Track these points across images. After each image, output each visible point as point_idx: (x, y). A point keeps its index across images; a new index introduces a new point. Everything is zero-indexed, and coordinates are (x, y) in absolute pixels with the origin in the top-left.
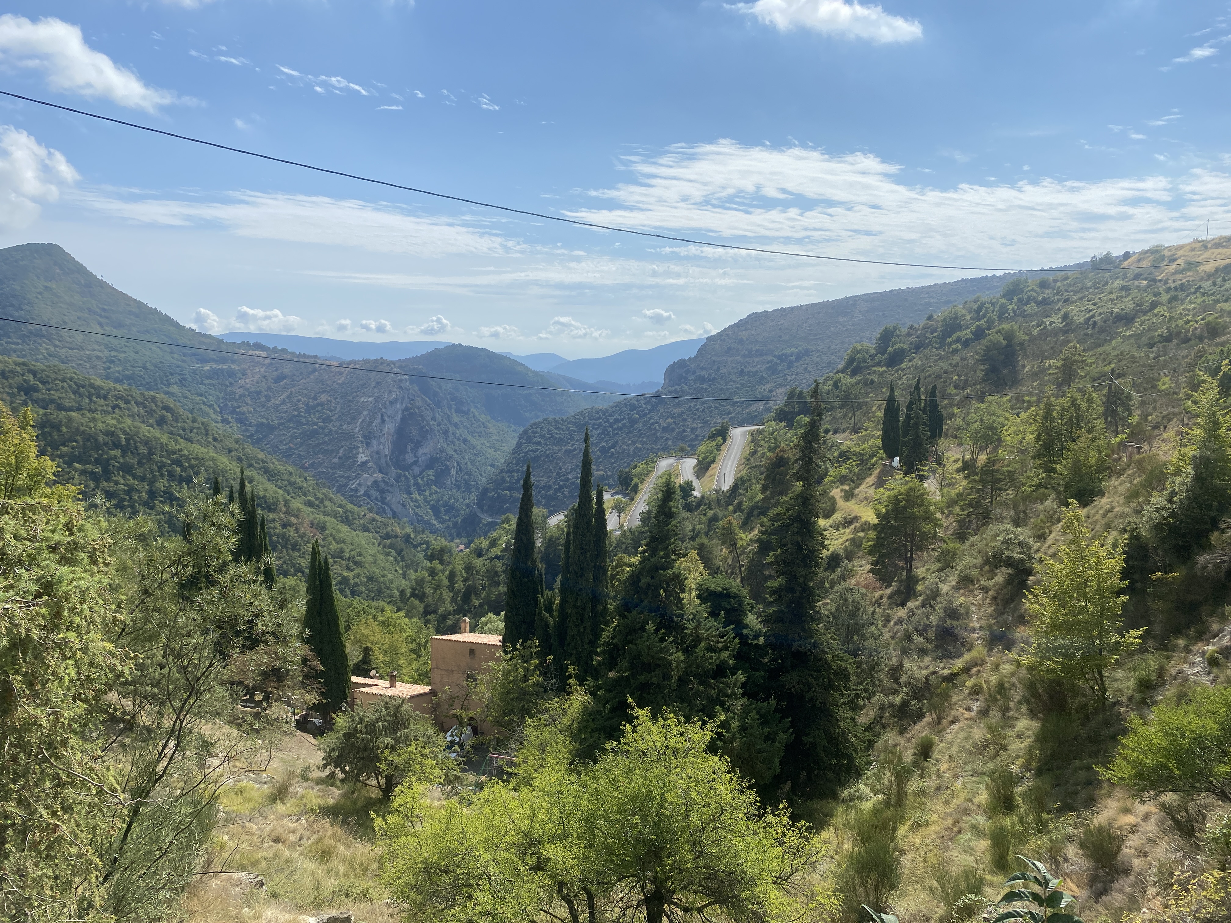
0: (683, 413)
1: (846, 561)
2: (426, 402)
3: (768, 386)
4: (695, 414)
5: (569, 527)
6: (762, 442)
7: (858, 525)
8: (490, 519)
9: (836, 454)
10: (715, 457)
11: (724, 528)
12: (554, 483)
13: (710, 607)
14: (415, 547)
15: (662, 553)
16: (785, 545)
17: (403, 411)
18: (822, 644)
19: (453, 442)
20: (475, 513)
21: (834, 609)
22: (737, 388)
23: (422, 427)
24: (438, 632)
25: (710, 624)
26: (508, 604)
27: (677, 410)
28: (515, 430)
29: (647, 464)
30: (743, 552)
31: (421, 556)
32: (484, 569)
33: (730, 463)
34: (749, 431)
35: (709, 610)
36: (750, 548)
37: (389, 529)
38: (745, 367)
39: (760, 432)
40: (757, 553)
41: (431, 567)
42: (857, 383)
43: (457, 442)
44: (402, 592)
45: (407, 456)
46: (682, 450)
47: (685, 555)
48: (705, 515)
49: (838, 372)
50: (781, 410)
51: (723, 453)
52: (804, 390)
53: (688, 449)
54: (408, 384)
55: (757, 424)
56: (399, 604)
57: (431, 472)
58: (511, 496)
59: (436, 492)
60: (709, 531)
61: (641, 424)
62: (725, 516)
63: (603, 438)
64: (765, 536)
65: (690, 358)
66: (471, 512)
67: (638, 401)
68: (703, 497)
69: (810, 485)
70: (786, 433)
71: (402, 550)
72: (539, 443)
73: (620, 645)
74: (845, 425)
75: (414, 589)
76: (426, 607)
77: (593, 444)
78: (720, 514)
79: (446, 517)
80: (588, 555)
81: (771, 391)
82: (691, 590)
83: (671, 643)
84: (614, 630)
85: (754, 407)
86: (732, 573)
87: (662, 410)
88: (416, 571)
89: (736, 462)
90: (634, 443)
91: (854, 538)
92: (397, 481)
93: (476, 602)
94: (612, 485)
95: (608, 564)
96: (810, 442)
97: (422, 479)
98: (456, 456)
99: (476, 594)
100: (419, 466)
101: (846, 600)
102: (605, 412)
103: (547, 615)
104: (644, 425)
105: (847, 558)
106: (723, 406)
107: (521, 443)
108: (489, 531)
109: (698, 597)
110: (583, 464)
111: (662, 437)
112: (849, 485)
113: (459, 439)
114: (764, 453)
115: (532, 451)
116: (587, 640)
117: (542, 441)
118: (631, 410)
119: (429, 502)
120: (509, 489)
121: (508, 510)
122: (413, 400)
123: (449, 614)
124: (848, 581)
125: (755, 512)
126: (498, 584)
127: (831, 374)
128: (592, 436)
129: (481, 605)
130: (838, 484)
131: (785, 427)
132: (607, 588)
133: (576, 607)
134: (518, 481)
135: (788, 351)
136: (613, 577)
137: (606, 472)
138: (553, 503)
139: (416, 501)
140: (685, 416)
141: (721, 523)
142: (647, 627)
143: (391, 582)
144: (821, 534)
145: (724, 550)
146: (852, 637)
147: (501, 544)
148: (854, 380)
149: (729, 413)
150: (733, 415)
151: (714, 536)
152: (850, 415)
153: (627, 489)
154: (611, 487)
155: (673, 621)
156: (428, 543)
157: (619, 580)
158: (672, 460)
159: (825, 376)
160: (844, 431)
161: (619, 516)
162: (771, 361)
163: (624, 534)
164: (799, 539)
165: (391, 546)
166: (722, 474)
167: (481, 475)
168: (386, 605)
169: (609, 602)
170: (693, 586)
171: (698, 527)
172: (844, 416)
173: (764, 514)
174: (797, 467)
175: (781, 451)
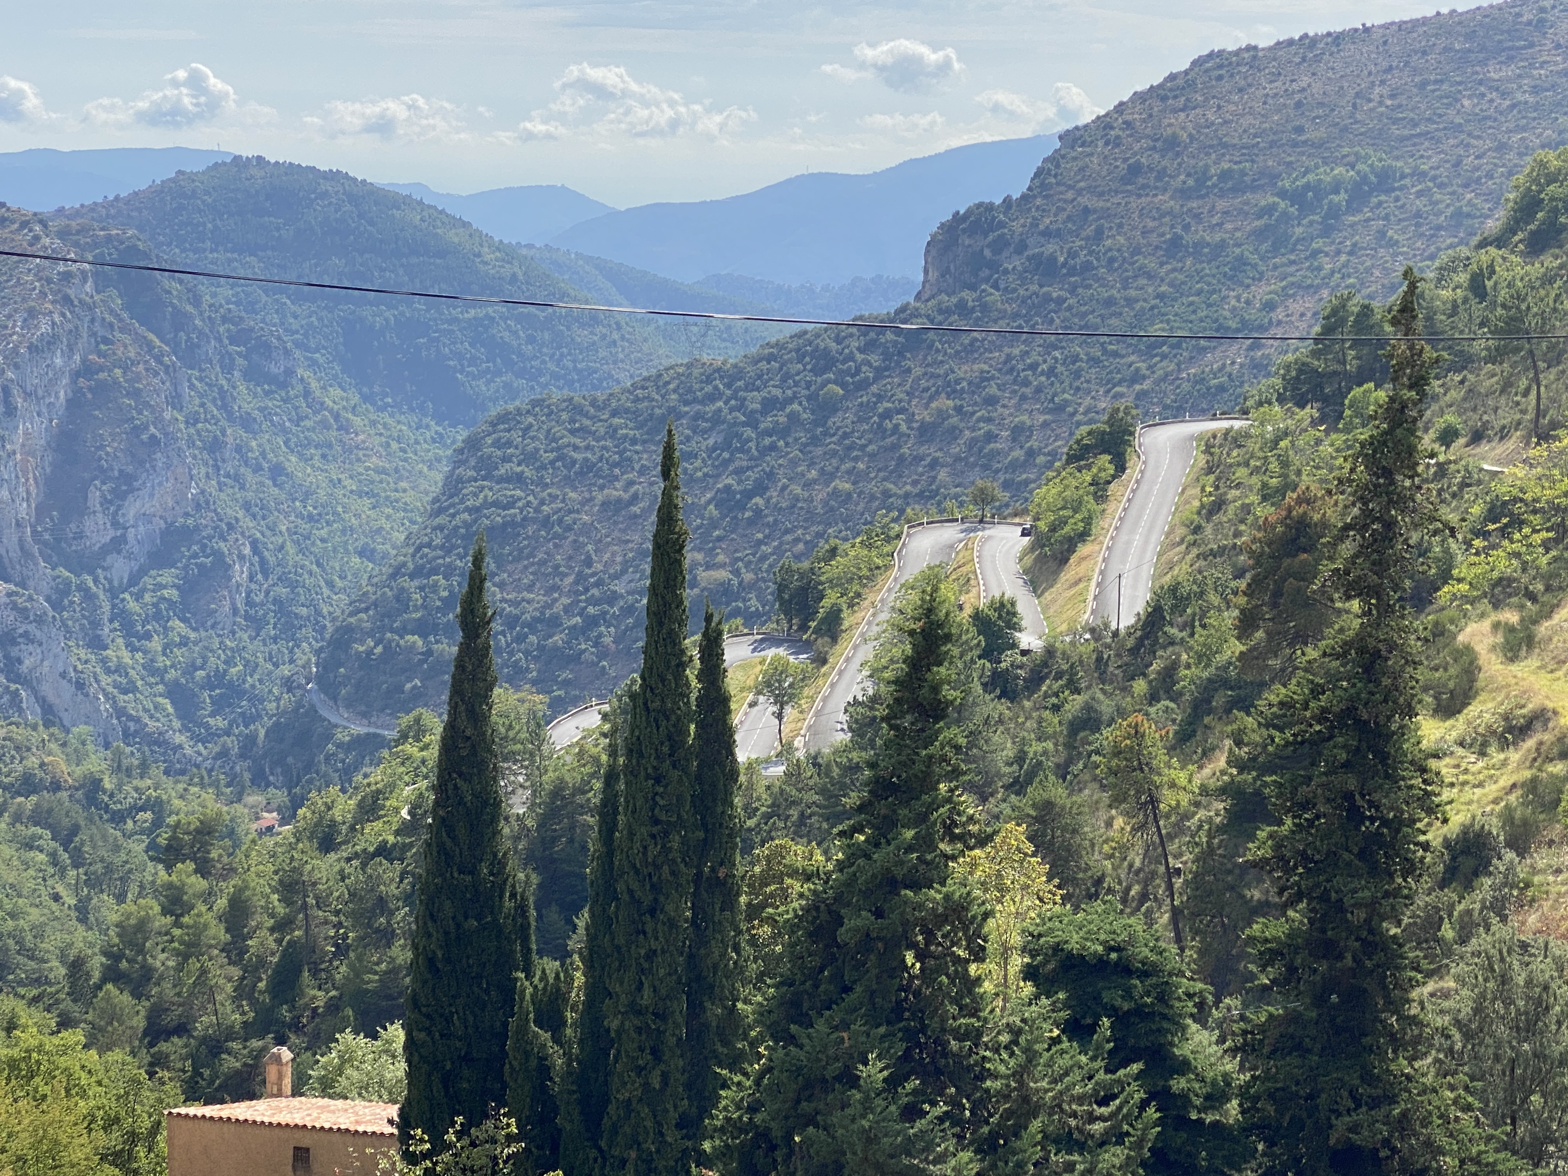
0: (985, 378)
1: (1510, 855)
2: (150, 347)
3: (1262, 292)
4: (1026, 383)
5: (612, 751)
6: (1241, 473)
7: (1547, 737)
8: (359, 729)
9: (1477, 510)
10: (1088, 521)
11: (1117, 753)
12: (567, 609)
13: (1066, 1005)
14: (118, 818)
15: (909, 834)
16: (1306, 805)
17: (76, 375)
18: (1426, 1122)
19: (236, 478)
20: (313, 709)
21: (1466, 1011)
22: (1161, 296)
23: (137, 430)
24: (192, 1095)
25: (1064, 1062)
26: (415, 1002)
27: (966, 371)
28: (439, 439)
29: (870, 547)
30: (1179, 829)
31: (138, 847)
32: (340, 890)
33: (1137, 538)
34: (1199, 438)
35: (1064, 1014)
36: (1201, 814)
37: (33, 761)
38: (1186, 228)
39: (1235, 440)
40: (1221, 829)
41: (170, 886)
42: (1548, 280)
43: (250, 478)
44: (76, 967)
45: (89, 524)
46: (983, 498)
47: (983, 840)
48: (1056, 708)
49: (1483, 244)
50: (1303, 368)
51: (1114, 509)
52: (1375, 304)
53: (1004, 496)
54: (89, 287)
55: (1226, 414)
56: (67, 1004)
57: (167, 576)
58: (429, 653)
59: (184, 642)
60: (1069, 762)
61: (850, 416)
62: (1122, 713)
63: (726, 463)
64: (1249, 777)
65: (1007, 201)
66: (299, 704)
67: (838, 340)
68: (1050, 651)
69: (1386, 610)
70: (1318, 442)
71: (75, 830)
72: (519, 479)
73: (777, 1133)
74: (1506, 416)
75: (113, 956)
76: (155, 1014)
77: (692, 480)
78: (1106, 707)
79: (219, 722)
80: (675, 842)
81: (1269, 306)
82: (1005, 951)
83: (941, 1119)
84: (758, 1083)
85: (1212, 360)
86: (1144, 897)
87: (918, 371)
88: (121, 898)
89: (1157, 538)
90: (828, 477)
91: (1534, 780)
92: (57, 606)
93: (320, 998)
94: (757, 615)
95: (739, 871)
96: (1388, 473)
97: (138, 597)
98: (247, 523)
99: (315, 973)
100: (130, 556)
101: (1505, 980)
102: (732, 375)
103: (545, 1036)
104: (861, 420)
105: (1509, 845)
106: (1115, 354)
107: (460, 480)
108: (356, 767)
109: (1029, 973)
110: (657, 546)
111: (918, 459)
112: (1522, 607)
113: (258, 469)
114: (1247, 509)
115: (496, 504)
116: (673, 1116)
117: (528, 473)
118: (817, 371)
119: (160, 673)
120: (423, 629)
121: (417, 698)
122: (106, 341)
123: (230, 1035)
124: (1514, 920)
125: (1219, 700)
126: (387, 937)
127: (1464, 251)
128: (691, 456)
129: (333, 1007)
130: (1485, 605)
131: (1314, 423)
132: (737, 948)
133: (636, 1010)
134: (447, 603)
135: (1326, 175)
136: (754, 911)
137: (737, 573)
138: (566, 675)
139: (120, 669)
140: (993, 390)
141: (1107, 736)
142: (863, 1071)
143: (39, 932)
144: (1423, 770)
145: (1119, 822)
146: (1525, 1100)
147: (397, 810)
148: (1536, 269)
149: (1136, 378)
150: (1146, 385)
151: (1087, 777)
152: (1523, 383)
153: (803, 628)
154: (751, 619)
155: (945, 1054)
156: (158, 807)
157: (772, 921)
158: (950, 533)
159: (1444, 258)
160: (1503, 434)
161: (780, 716)
162: (1270, 209)
163: (793, 775)
164: (1352, 784)
165: (38, 818)
166: (1112, 576)
167: (330, 584)
168: (20, 1007)
169: (744, 992)
170: (1016, 940)
171: (1035, 748)
172: (1506, 386)
173: (1245, 704)
174: (1347, 548)
175: (1299, 501)
